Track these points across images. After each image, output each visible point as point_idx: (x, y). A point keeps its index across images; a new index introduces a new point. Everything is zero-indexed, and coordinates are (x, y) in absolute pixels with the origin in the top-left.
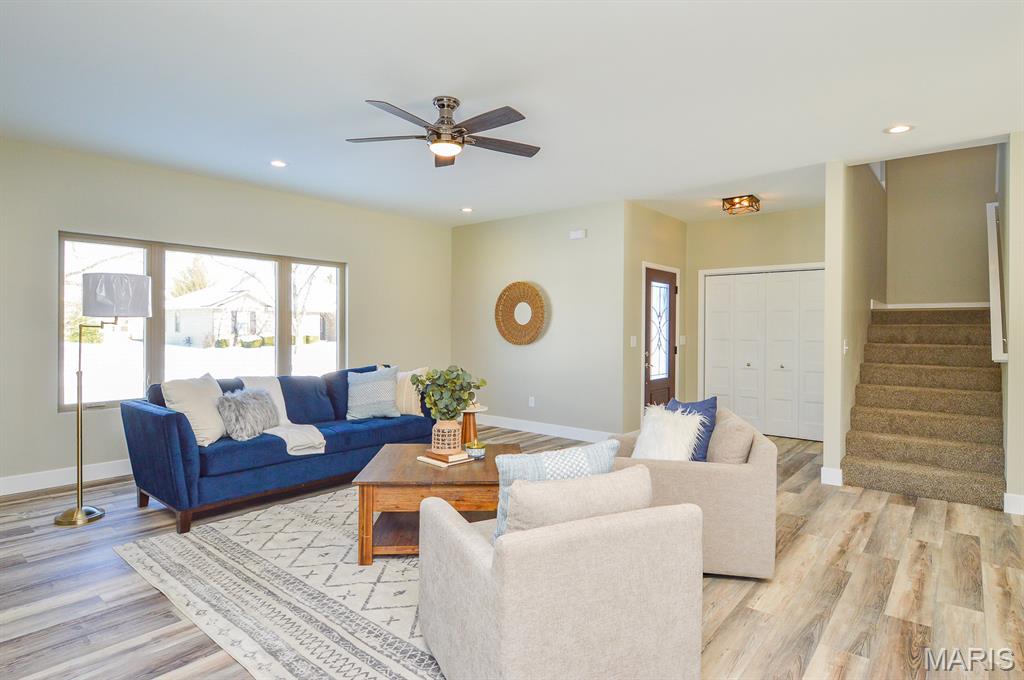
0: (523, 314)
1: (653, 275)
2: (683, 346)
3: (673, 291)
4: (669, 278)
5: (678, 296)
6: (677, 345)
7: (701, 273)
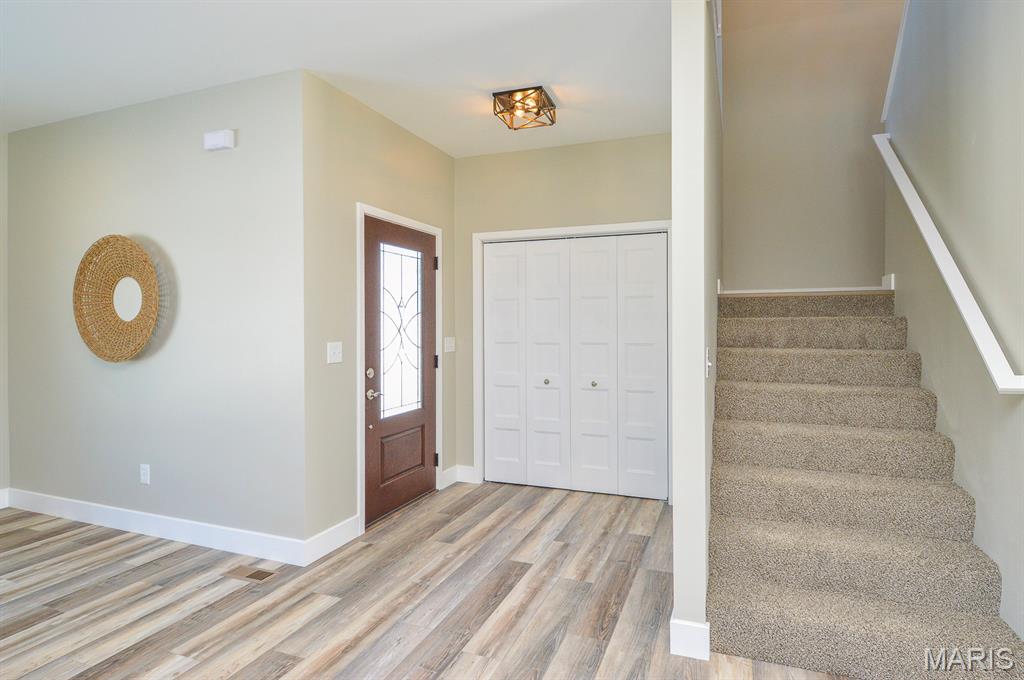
0: (128, 299)
1: (378, 232)
2: (452, 355)
3: (430, 265)
4: (420, 241)
5: (439, 273)
6: (439, 352)
7: (477, 238)
